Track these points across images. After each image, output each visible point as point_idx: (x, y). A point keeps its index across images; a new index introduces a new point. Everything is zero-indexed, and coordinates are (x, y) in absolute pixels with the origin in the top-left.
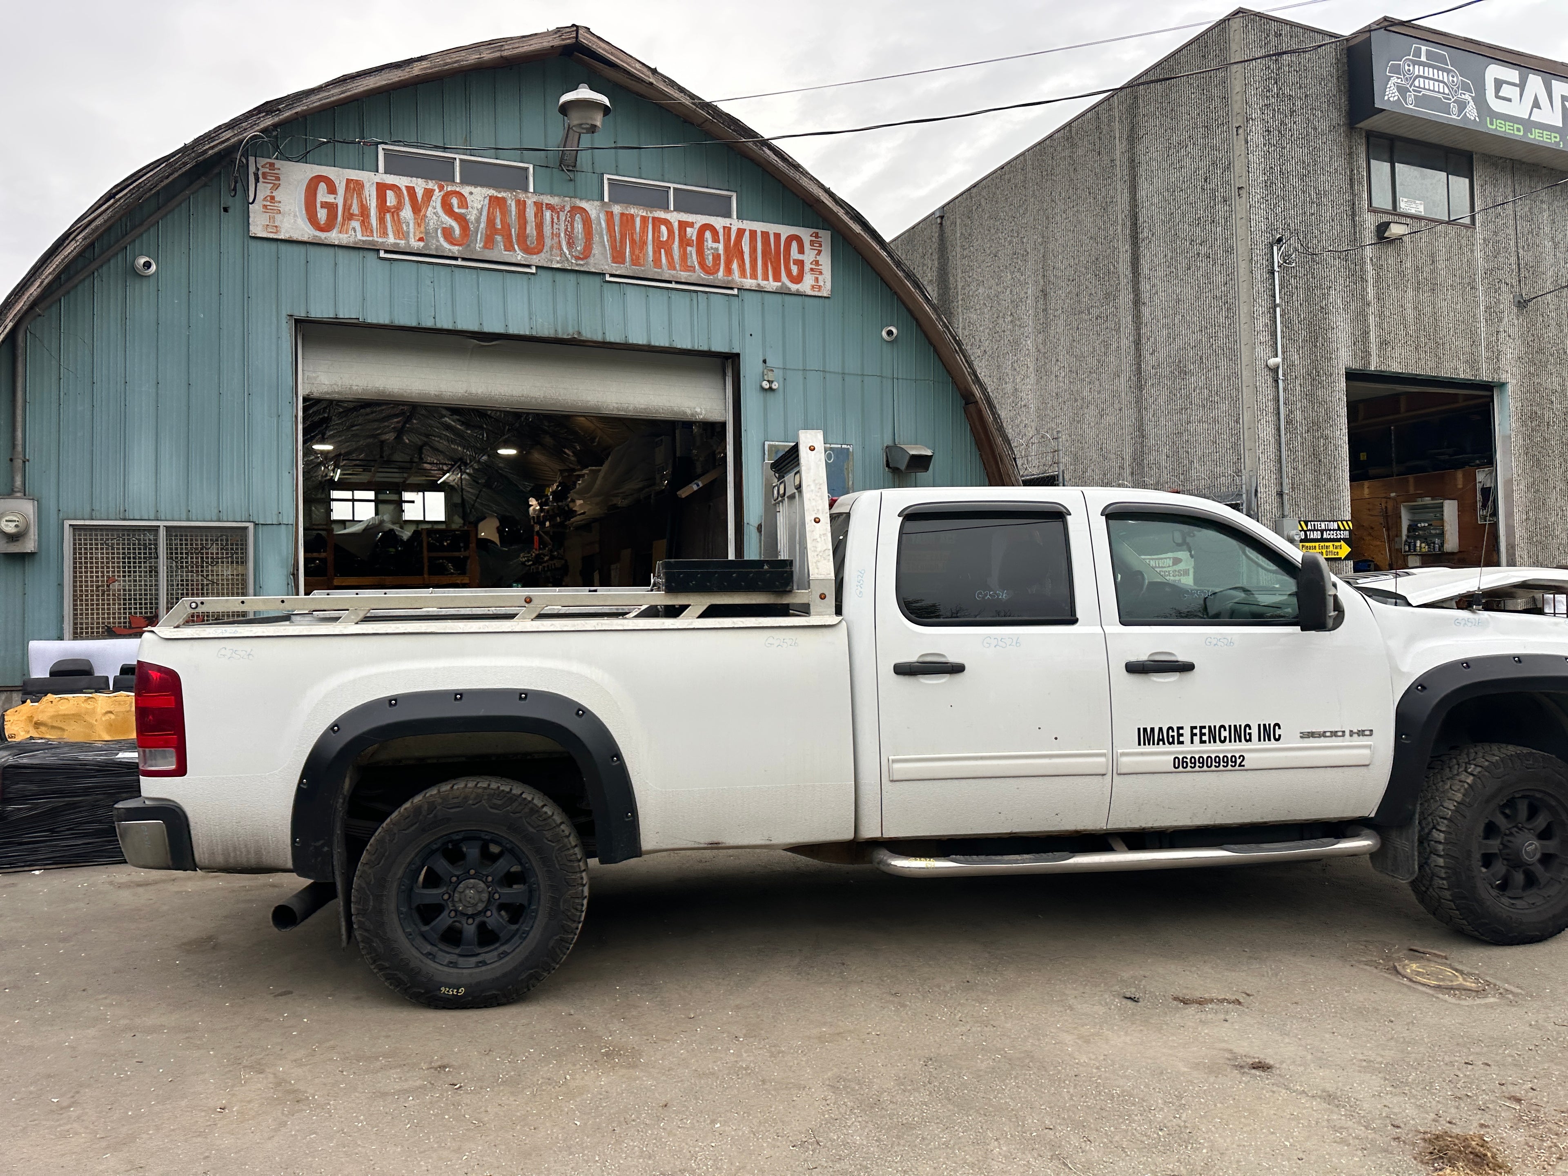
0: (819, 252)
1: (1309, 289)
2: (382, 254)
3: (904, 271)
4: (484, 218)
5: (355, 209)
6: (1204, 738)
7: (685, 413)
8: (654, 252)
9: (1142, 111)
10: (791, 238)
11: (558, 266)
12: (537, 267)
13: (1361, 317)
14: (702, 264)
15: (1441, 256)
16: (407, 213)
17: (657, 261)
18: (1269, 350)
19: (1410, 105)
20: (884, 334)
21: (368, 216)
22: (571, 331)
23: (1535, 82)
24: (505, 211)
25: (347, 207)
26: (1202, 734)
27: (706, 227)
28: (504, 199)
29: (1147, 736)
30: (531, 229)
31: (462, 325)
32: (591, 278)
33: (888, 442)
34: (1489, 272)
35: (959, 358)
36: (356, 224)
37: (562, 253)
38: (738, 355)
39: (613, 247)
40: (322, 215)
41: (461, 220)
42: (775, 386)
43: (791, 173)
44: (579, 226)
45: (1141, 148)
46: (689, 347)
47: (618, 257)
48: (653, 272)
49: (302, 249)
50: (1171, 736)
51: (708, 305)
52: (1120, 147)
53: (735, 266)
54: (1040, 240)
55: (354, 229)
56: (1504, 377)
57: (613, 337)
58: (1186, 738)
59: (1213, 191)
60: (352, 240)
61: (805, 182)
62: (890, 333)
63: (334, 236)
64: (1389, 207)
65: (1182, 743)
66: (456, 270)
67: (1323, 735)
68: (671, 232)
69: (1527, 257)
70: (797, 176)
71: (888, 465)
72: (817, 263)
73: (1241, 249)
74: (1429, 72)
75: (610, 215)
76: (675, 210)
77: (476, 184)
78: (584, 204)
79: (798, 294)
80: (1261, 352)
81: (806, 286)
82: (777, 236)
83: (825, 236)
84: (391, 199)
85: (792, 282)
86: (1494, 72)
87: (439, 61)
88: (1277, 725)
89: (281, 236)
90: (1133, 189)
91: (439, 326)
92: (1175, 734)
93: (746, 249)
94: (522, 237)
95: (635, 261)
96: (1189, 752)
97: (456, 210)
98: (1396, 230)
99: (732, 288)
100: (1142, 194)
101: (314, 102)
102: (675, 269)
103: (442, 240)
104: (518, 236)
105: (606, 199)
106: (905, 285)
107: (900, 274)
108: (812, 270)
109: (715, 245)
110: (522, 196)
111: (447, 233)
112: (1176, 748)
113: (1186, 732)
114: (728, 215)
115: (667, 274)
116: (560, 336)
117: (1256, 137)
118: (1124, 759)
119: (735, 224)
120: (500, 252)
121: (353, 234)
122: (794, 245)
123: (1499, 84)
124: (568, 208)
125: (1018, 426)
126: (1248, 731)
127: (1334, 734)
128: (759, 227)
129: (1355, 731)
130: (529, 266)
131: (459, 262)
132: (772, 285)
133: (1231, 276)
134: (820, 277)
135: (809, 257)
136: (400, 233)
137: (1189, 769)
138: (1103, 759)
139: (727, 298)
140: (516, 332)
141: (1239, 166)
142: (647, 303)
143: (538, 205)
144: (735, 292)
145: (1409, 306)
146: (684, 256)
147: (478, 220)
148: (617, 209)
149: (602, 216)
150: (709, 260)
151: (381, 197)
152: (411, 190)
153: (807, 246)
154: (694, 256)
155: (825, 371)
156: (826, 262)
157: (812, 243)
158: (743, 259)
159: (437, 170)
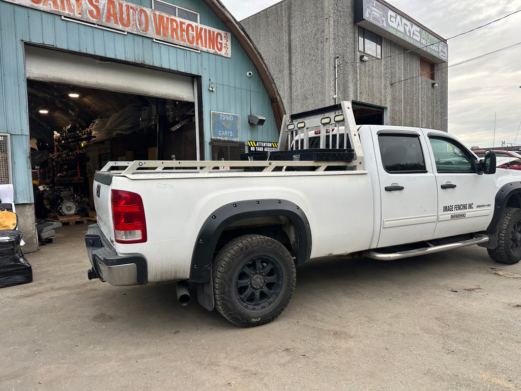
0: (227, 41)
1: (344, 74)
2: (63, 18)
4: (106, 9)
6: (457, 209)
7: (180, 98)
8: (171, 32)
9: (293, 8)
10: (218, 34)
11: (136, 33)
12: (127, 32)
13: (356, 84)
14: (188, 39)
15: (374, 68)
16: (73, 2)
17: (172, 36)
18: (334, 93)
19: (371, 20)
20: (248, 74)
22: (141, 60)
23: (398, 17)
24: (114, 7)
26: (457, 207)
27: (189, 25)
28: (114, 2)
29: (446, 209)
30: (125, 16)
31: (98, 53)
32: (148, 40)
33: (249, 114)
34: (385, 74)
35: (273, 85)
37: (137, 28)
38: (201, 76)
39: (156, 28)
41: (96, 7)
42: (214, 89)
43: (222, 9)
44: (143, 18)
45: (292, 21)
46: (184, 72)
47: (158, 33)
48: (170, 40)
49: (26, 10)
50: (451, 208)
51: (190, 56)
52: (285, 20)
53: (199, 42)
55: (50, 4)
56: (387, 106)
57: (157, 64)
58: (454, 209)
59: (318, 39)
60: (49, 9)
61: (226, 13)
62: (250, 74)
63: (40, 6)
64: (363, 51)
66: (95, 29)
68: (177, 25)
69: (393, 70)
70: (223, 10)
71: (249, 122)
72: (226, 44)
73: (327, 59)
74: (376, 10)
75: (155, 15)
76: (178, 17)
78: (145, 9)
79: (220, 55)
80: (332, 93)
81: (223, 53)
82: (214, 32)
83: (229, 34)
85: (218, 50)
86: (390, 13)
88: (472, 204)
89: (16, 2)
90: (290, 35)
91: (88, 53)
93: (203, 36)
94: (122, 19)
95: (165, 35)
96: (454, 213)
97: (94, 3)
98: (365, 58)
99: (198, 50)
100: (292, 37)
102: (178, 40)
103: (89, 15)
104: (120, 18)
105: (153, 8)
106: (257, 56)
107: (256, 52)
108: (225, 47)
109: (193, 33)
112: (451, 212)
113: (454, 207)
114: (197, 22)
115: (176, 41)
116: (137, 62)
117: (332, 23)
118: (441, 216)
119: (200, 26)
120: (112, 24)
121: (48, 7)
122: (219, 36)
123: (391, 16)
124: (139, 10)
126: (466, 206)
127: (483, 206)
128: (208, 28)
129: (487, 205)
130: (124, 32)
131: (96, 26)
132: (212, 51)
133: (323, 68)
134: (227, 50)
135: (224, 42)
137: (454, 218)
138: (435, 217)
139: (196, 54)
140: (120, 59)
141: (326, 31)
142: (169, 52)
143: (127, 6)
144: (199, 52)
145: (367, 82)
146: (182, 35)
147: (103, 9)
148: (157, 13)
149: (152, 15)
150: (191, 39)
153: (223, 37)
154: (185, 36)
155: (229, 86)
156: (229, 45)
157: (225, 37)
158: (202, 40)
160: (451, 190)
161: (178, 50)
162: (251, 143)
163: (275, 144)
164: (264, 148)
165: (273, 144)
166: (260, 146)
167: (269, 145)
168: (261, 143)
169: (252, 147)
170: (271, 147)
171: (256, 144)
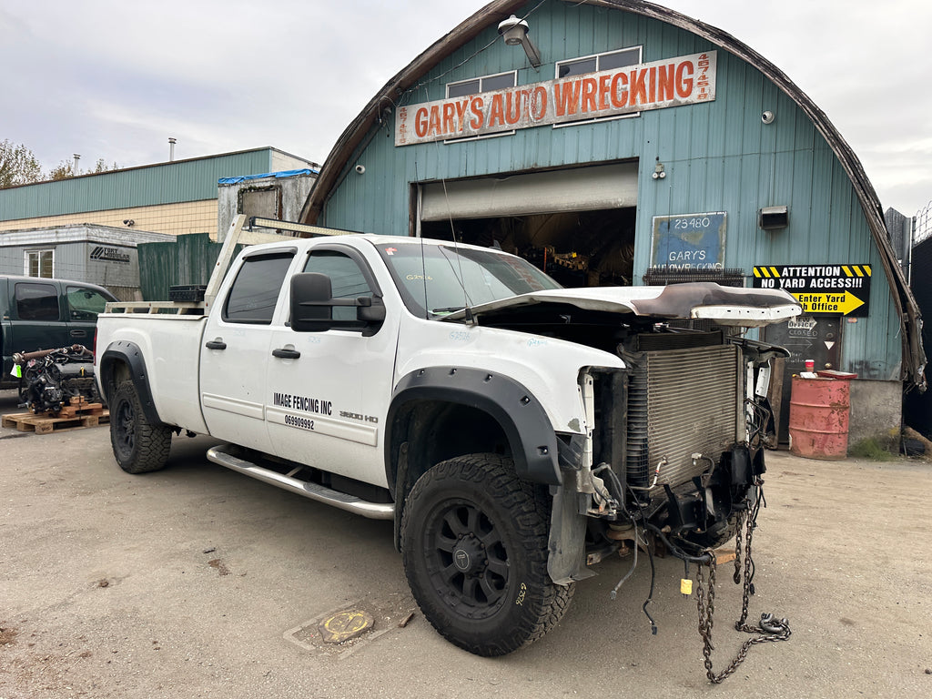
0: (706, 69)
2: (445, 142)
3: (764, 65)
4: (490, 109)
5: (435, 122)
7: (610, 204)
8: (583, 102)
10: (682, 65)
11: (527, 126)
12: (516, 130)
14: (615, 102)
16: (456, 117)
17: (584, 108)
21: (440, 123)
22: (533, 164)
24: (501, 102)
25: (431, 121)
26: (298, 403)
27: (618, 76)
28: (501, 95)
29: (280, 400)
30: (513, 109)
31: (478, 173)
32: (545, 129)
33: (763, 206)
36: (435, 129)
37: (529, 118)
38: (637, 158)
39: (558, 106)
40: (422, 127)
41: (480, 113)
42: (662, 175)
44: (539, 99)
46: (603, 159)
47: (560, 111)
48: (581, 115)
50: (286, 401)
51: (619, 128)
53: (638, 97)
55: (434, 132)
57: (554, 163)
60: (433, 138)
62: (765, 117)
63: (427, 138)
65: (290, 406)
66: (478, 142)
67: (351, 415)
68: (594, 87)
71: (761, 224)
72: (704, 77)
75: (557, 86)
76: (600, 70)
77: (487, 91)
78: (543, 85)
79: (687, 105)
81: (694, 97)
82: (672, 67)
83: (712, 55)
84: (449, 111)
85: (682, 96)
87: (459, 30)
88: (330, 403)
89: (406, 143)
91: (467, 175)
93: (647, 82)
94: (509, 113)
95: (571, 111)
96: (292, 413)
97: (478, 109)
99: (636, 113)
102: (596, 109)
103: (470, 127)
104: (507, 114)
105: (557, 76)
108: (699, 83)
109: (624, 86)
110: (510, 90)
111: (473, 122)
112: (287, 409)
113: (292, 399)
114: (635, 63)
115: (590, 114)
116: (526, 168)
118: (268, 412)
119: (640, 67)
120: (496, 127)
121: (433, 135)
122: (686, 69)
124: (534, 90)
126: (317, 404)
127: (357, 416)
128: (657, 64)
129: (368, 416)
130: (511, 131)
131: (479, 138)
132: (666, 102)
134: (706, 88)
135: (697, 74)
136: (453, 129)
137: (291, 424)
138: (262, 410)
139: (632, 120)
140: (503, 171)
142: (578, 137)
143: (518, 94)
144: (638, 114)
146: (602, 99)
147: (487, 112)
148: (562, 81)
149: (553, 89)
150: (620, 98)
151: (445, 111)
152: (458, 103)
153: (696, 66)
154: (609, 98)
155: (707, 158)
156: (711, 75)
157: (700, 64)
158: (644, 91)
159: (470, 89)
160: (291, 362)
161: (596, 127)
162: (764, 270)
163: (856, 269)
164: (808, 279)
165: (846, 269)
166: (795, 276)
167: (828, 271)
168: (798, 269)
169: (765, 278)
170: (836, 277)
171: (780, 272)
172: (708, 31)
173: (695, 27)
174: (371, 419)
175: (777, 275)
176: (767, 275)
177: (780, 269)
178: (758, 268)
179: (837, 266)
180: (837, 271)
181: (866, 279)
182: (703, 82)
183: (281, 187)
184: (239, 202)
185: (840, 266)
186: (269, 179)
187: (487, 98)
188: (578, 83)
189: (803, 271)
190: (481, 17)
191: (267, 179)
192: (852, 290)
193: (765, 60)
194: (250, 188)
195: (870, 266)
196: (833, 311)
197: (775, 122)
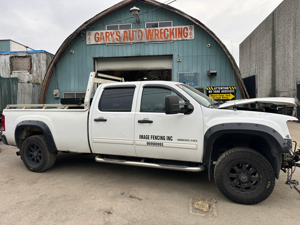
0: (192, 30)
2: (106, 45)
3: (209, 31)
4: (123, 35)
5: (102, 37)
6: (154, 138)
7: (163, 68)
8: (155, 36)
10: (185, 28)
11: (136, 42)
12: (133, 43)
14: (165, 37)
16: (110, 37)
17: (155, 38)
21: (104, 38)
22: (139, 54)
24: (127, 33)
25: (101, 37)
26: (154, 137)
27: (165, 29)
28: (127, 31)
29: (141, 137)
30: (131, 36)
31: (120, 56)
32: (142, 44)
33: (208, 70)
36: (102, 40)
37: (137, 40)
38: (172, 55)
39: (147, 37)
40: (97, 39)
41: (119, 36)
42: (180, 60)
44: (140, 34)
46: (162, 54)
47: (148, 38)
48: (154, 40)
49: (94, 46)
50: (147, 137)
51: (166, 45)
53: (172, 36)
54: (294, 15)
57: (146, 55)
58: (150, 138)
61: (185, 16)
62: (208, 45)
63: (99, 43)
65: (149, 139)
66: (119, 46)
67: (183, 140)
68: (158, 32)
70: (183, 15)
71: (208, 75)
72: (191, 32)
75: (146, 30)
76: (160, 27)
77: (122, 29)
78: (141, 29)
79: (186, 40)
81: (188, 38)
82: (182, 28)
83: (193, 26)
84: (108, 35)
85: (185, 37)
87: (112, 8)
88: (171, 137)
89: (91, 44)
91: (116, 56)
92: (148, 137)
93: (174, 32)
94: (130, 37)
95: (151, 39)
96: (150, 141)
97: (118, 35)
99: (171, 41)
101: (92, 20)
102: (159, 39)
103: (116, 41)
104: (129, 37)
105: (146, 27)
108: (190, 34)
109: (168, 33)
110: (130, 30)
111: (117, 39)
112: (148, 140)
113: (150, 137)
115: (157, 40)
116: (137, 55)
118: (136, 142)
119: (172, 27)
120: (126, 41)
121: (101, 42)
124: (138, 31)
125: (288, 62)
126: (164, 138)
127: (186, 140)
128: (177, 27)
129: (192, 140)
130: (131, 43)
131: (119, 44)
132: (180, 39)
135: (189, 31)
136: (109, 40)
137: (150, 145)
138: (132, 141)
139: (170, 43)
140: (129, 56)
142: (154, 47)
143: (133, 31)
146: (161, 36)
147: (122, 36)
148: (147, 29)
149: (145, 31)
150: (166, 36)
151: (106, 34)
152: (111, 32)
153: (188, 29)
154: (163, 36)
155: (193, 56)
156: (193, 32)
157: (190, 28)
158: (174, 35)
159: (115, 28)
160: (148, 124)
161: (159, 44)
162: (209, 88)
163: (232, 87)
164: (221, 90)
165: (230, 87)
166: (217, 90)
167: (226, 88)
168: (218, 88)
169: (210, 90)
170: (228, 90)
171: (214, 89)
172: (194, 20)
173: (190, 18)
174: (194, 141)
175: (213, 89)
176: (210, 89)
177: (213, 88)
178: (208, 87)
179: (228, 87)
180: (228, 88)
181: (235, 90)
182: (191, 34)
183: (31, 56)
184: (10, 61)
185: (229, 87)
186: (25, 53)
187: (122, 31)
188: (153, 30)
189: (219, 88)
190: (120, 5)
191: (24, 53)
192: (232, 93)
193: (210, 30)
194: (16, 56)
195: (236, 87)
196: (227, 99)
197: (210, 47)
